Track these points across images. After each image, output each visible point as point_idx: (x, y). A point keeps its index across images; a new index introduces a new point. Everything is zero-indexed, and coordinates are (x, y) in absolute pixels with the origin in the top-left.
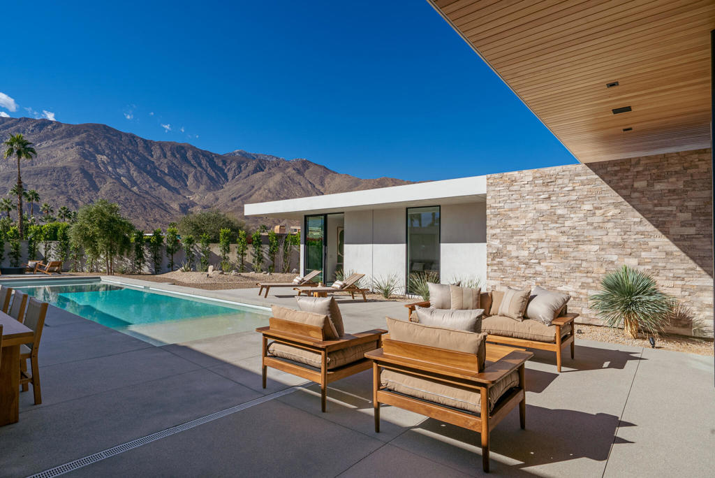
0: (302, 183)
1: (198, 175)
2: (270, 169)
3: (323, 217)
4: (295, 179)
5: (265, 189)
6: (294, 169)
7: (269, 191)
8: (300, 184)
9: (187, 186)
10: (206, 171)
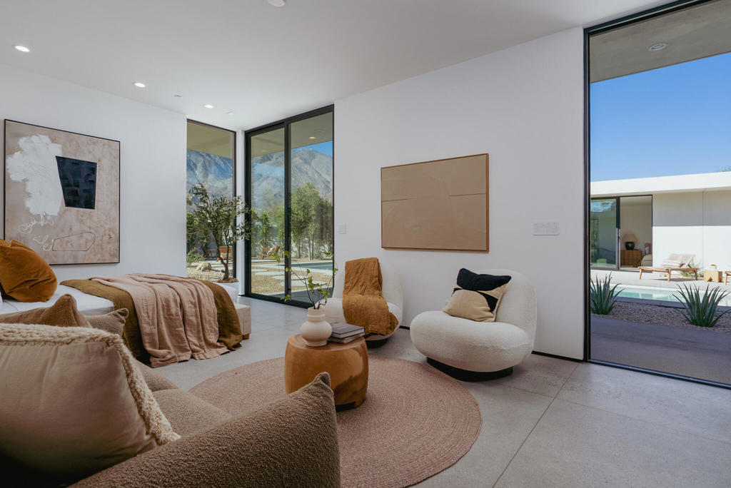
0: (309, 173)
1: (207, 164)
2: (277, 159)
3: (615, 200)
4: (302, 168)
5: (273, 178)
6: (301, 159)
7: (277, 180)
8: (307, 174)
9: (196, 175)
10: (214, 160)
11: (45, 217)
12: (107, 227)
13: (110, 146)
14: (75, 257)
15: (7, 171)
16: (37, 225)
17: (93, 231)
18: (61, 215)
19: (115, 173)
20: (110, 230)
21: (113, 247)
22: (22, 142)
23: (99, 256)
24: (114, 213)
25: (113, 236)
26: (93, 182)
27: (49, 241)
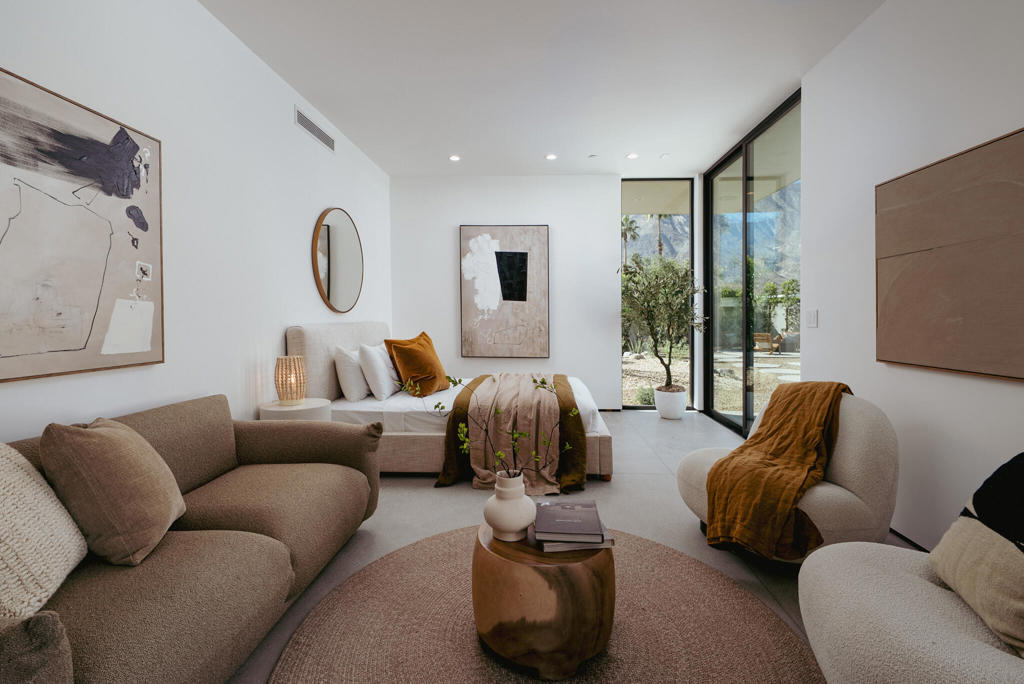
11: (488, 310)
12: (538, 319)
13: (539, 232)
14: (511, 350)
15: (463, 272)
16: (483, 319)
17: (525, 324)
18: (500, 308)
19: (544, 261)
20: (540, 322)
21: (543, 340)
22: (472, 243)
23: (531, 350)
24: (544, 303)
25: (543, 328)
26: (525, 274)
27: (491, 334)
